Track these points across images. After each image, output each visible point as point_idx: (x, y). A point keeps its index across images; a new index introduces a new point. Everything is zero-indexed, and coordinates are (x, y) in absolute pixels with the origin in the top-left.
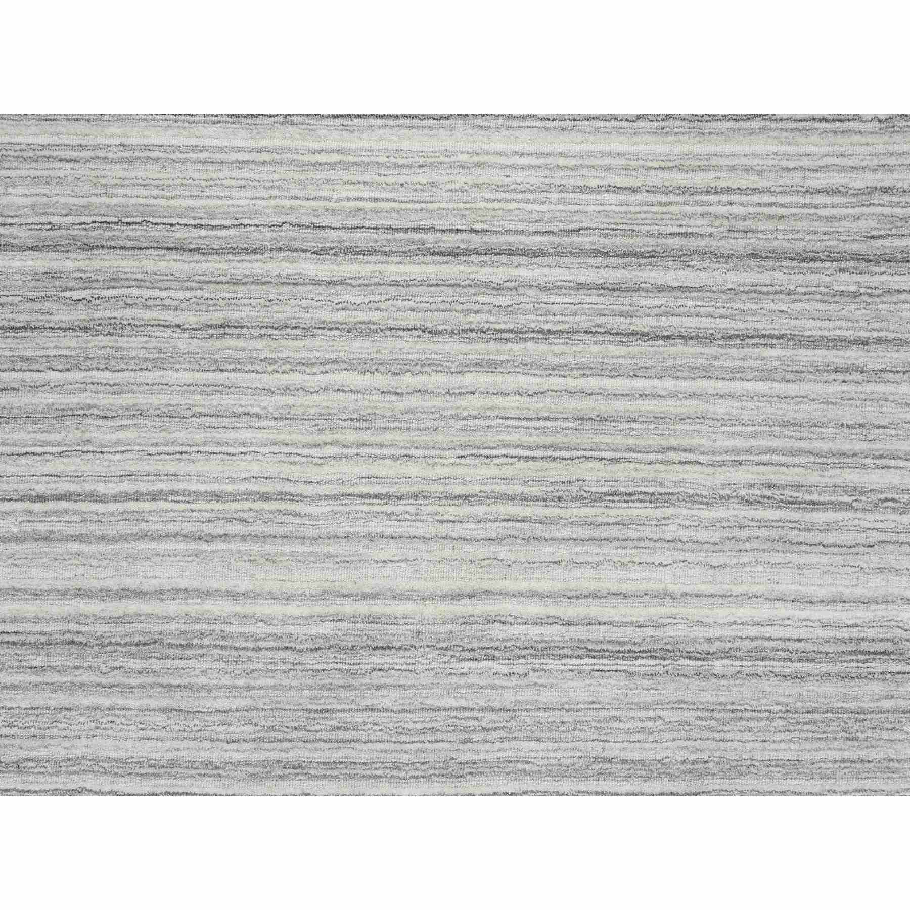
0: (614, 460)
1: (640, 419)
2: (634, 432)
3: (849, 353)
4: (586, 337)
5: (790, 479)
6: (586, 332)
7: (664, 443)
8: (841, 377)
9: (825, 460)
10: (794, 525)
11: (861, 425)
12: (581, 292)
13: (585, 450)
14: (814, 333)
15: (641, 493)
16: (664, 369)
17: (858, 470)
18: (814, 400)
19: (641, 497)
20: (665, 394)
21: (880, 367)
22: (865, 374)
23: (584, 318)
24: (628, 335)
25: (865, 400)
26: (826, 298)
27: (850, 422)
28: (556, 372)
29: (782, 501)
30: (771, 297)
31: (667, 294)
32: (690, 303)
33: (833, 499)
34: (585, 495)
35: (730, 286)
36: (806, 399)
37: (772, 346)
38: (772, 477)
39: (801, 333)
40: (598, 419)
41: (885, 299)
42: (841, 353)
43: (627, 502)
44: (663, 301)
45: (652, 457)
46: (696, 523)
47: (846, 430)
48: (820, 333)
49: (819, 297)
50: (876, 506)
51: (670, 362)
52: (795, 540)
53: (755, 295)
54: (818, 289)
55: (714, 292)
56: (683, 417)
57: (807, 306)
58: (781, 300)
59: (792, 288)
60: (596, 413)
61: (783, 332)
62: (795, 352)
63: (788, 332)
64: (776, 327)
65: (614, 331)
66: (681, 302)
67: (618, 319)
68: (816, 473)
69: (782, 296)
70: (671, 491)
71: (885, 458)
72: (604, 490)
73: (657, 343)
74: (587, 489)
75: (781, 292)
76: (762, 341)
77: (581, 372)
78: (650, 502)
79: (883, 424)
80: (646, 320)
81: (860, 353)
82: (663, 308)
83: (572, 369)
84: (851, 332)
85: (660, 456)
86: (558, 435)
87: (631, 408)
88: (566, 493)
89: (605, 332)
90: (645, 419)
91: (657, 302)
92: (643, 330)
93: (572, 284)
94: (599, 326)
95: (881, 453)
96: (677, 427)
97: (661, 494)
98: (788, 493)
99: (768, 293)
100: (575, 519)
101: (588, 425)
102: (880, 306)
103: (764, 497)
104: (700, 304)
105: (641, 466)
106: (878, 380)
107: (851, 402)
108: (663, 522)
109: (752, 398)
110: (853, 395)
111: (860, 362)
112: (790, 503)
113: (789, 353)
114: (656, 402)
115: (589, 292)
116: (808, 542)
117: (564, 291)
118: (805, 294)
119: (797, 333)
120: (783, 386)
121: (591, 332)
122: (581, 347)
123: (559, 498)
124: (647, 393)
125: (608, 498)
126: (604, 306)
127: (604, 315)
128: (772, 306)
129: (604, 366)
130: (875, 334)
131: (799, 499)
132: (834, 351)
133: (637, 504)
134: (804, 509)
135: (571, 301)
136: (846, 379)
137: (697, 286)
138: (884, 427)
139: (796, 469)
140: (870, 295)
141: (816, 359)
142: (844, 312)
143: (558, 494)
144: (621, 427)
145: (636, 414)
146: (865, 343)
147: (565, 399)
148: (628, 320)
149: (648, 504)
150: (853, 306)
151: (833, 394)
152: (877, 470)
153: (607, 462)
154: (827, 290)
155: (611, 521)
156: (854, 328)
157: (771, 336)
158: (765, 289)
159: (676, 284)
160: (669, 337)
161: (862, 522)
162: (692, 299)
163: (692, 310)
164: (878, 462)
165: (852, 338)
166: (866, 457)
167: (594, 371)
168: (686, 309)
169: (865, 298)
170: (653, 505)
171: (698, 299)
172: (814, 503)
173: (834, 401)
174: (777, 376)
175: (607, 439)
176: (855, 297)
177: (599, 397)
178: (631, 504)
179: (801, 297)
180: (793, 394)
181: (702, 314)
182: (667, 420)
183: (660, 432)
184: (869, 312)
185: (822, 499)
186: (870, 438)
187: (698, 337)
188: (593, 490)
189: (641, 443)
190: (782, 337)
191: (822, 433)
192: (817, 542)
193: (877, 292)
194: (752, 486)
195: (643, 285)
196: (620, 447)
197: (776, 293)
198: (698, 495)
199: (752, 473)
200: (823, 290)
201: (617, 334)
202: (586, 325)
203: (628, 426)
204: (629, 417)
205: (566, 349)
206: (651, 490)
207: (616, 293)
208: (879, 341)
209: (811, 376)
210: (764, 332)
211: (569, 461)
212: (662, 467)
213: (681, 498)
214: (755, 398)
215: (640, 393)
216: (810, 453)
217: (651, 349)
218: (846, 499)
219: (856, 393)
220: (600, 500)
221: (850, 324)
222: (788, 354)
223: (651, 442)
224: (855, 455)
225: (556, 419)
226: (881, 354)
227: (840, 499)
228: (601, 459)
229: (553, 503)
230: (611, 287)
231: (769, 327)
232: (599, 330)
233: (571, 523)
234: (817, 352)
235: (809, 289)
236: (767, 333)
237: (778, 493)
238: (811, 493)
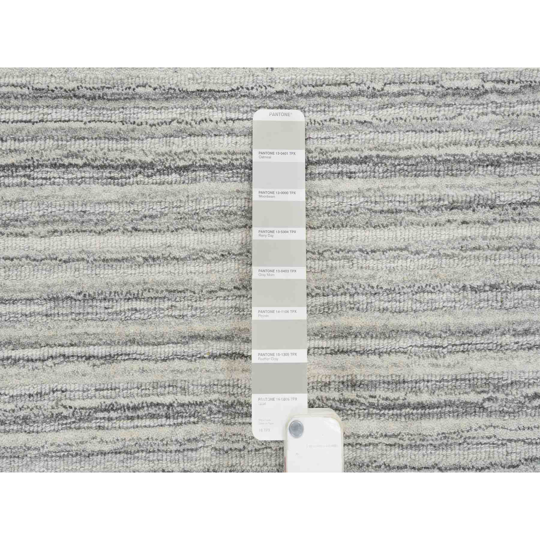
0: (110, 358)
1: (146, 295)
2: (138, 315)
3: (471, 180)
4: (54, 173)
5: (383, 372)
6: (54, 166)
7: (184, 329)
8: (459, 216)
9: (439, 341)
10: (392, 441)
11: (493, 287)
12: (42, 102)
13: (62, 346)
14: (414, 152)
15: (152, 404)
16: (182, 217)
17: (491, 354)
18: (417, 253)
19: (152, 411)
20: (183, 255)
21: (520, 199)
22: (496, 210)
23: (50, 143)
24: (123, 167)
25: (498, 249)
26: (431, 99)
27: (475, 284)
28: (10, 229)
29: (372, 405)
30: (346, 101)
31: (180, 103)
32: (217, 115)
33: (453, 398)
34: (65, 413)
35: (279, 88)
36: (405, 253)
37: (350, 175)
38: (356, 371)
39: (394, 154)
40: (80, 297)
41: (524, 98)
42: (459, 181)
43: (132, 418)
44: (175, 114)
45: (169, 350)
46: (240, 446)
47: (470, 295)
48: (425, 152)
49: (420, 98)
50: (521, 405)
51: (190, 207)
52: (395, 463)
53: (320, 100)
54: (418, 87)
55: (254, 97)
56: (213, 288)
57: (403, 113)
58: (361, 106)
59: (379, 86)
60: (76, 290)
61: (367, 153)
62: (386, 183)
63: (374, 153)
64: (355, 146)
65: (98, 163)
66: (203, 113)
67: (105, 144)
68: (425, 362)
69: (362, 99)
70: (198, 400)
71: (533, 334)
72: (95, 403)
73: (169, 178)
74: (68, 403)
75: (361, 93)
76: (334, 168)
77: (50, 228)
78: (167, 417)
79: (528, 283)
80: (147, 144)
81: (490, 179)
82: (175, 124)
83: (35, 224)
84: (473, 149)
85: (179, 349)
86: (18, 326)
87: (131, 279)
88: (36, 411)
89: (85, 165)
90: (152, 294)
91: (165, 116)
92: (144, 159)
93: (25, 91)
94: (75, 155)
95: (526, 326)
96: (204, 304)
97: (183, 405)
98: (381, 393)
99: (340, 96)
100: (52, 449)
101: (64, 308)
102: (518, 108)
103: (345, 401)
104: (233, 116)
105: (151, 365)
106: (517, 218)
107: (477, 253)
108: (188, 446)
109: (321, 254)
110: (481, 242)
111: (488, 193)
112: (385, 408)
113: (378, 183)
114: (171, 268)
115: (55, 102)
116: (416, 465)
117: (13, 102)
118: (399, 95)
119: (387, 153)
120: (370, 233)
121: (63, 165)
122: (48, 189)
123: (25, 419)
124: (155, 255)
125: (101, 415)
126: (82, 125)
127: (83, 138)
128: (349, 116)
129: (86, 218)
130: (511, 150)
131: (401, 402)
132: (448, 178)
133: (148, 422)
134: (407, 415)
135: (28, 117)
136: (467, 220)
137: (227, 88)
138: (531, 288)
139: (394, 358)
140: (500, 92)
141: (418, 191)
142: (460, 119)
143: (22, 413)
144: (118, 307)
145: (140, 288)
146: (496, 163)
147: (27, 270)
148: (121, 145)
149: (163, 421)
150: (477, 110)
151: (449, 241)
152: (521, 353)
153: (98, 362)
154: (432, 88)
155: (106, 448)
156: (478, 143)
157: (348, 161)
158: (334, 90)
159: (192, 87)
160: (186, 168)
161: (498, 431)
162: (221, 108)
163: (221, 125)
164: (522, 340)
165: (475, 158)
166: (503, 334)
167: (71, 226)
168: (211, 125)
169: (494, 97)
170: (171, 421)
171: (230, 109)
172: (422, 406)
173: (449, 252)
174: (359, 219)
175: (93, 328)
176: (477, 96)
177: (82, 265)
178: (136, 422)
179: (393, 100)
180: (385, 246)
181: (237, 131)
182: (188, 294)
183: (177, 313)
184: (499, 118)
185: (434, 399)
186: (508, 304)
187: (231, 166)
188: (77, 404)
189: (148, 330)
190: (364, 160)
191: (433, 301)
192: (430, 463)
193: (511, 87)
194: (327, 385)
195: (140, 90)
196: (116, 339)
197: (353, 95)
198: (241, 404)
199: (325, 367)
200: (427, 87)
201: (104, 167)
202: (53, 155)
203: (127, 306)
204: (129, 292)
205: (26, 193)
206: (167, 400)
207: (99, 104)
208: (517, 159)
209: (412, 218)
210: (335, 155)
211: (38, 364)
212: (183, 365)
213: (214, 409)
214: (326, 255)
215: (145, 255)
216: (414, 331)
217: (161, 188)
218: (473, 397)
219: (484, 238)
220: (89, 418)
221: (472, 137)
222: (375, 187)
223: (162, 329)
224: (486, 332)
225: (14, 301)
226: (521, 179)
227: (464, 398)
228: (88, 358)
229: (15, 428)
230: (88, 93)
231: (343, 146)
232: (74, 161)
233: (45, 455)
234: (421, 180)
235: (405, 87)
236: (342, 155)
237: (366, 394)
238: (417, 391)
